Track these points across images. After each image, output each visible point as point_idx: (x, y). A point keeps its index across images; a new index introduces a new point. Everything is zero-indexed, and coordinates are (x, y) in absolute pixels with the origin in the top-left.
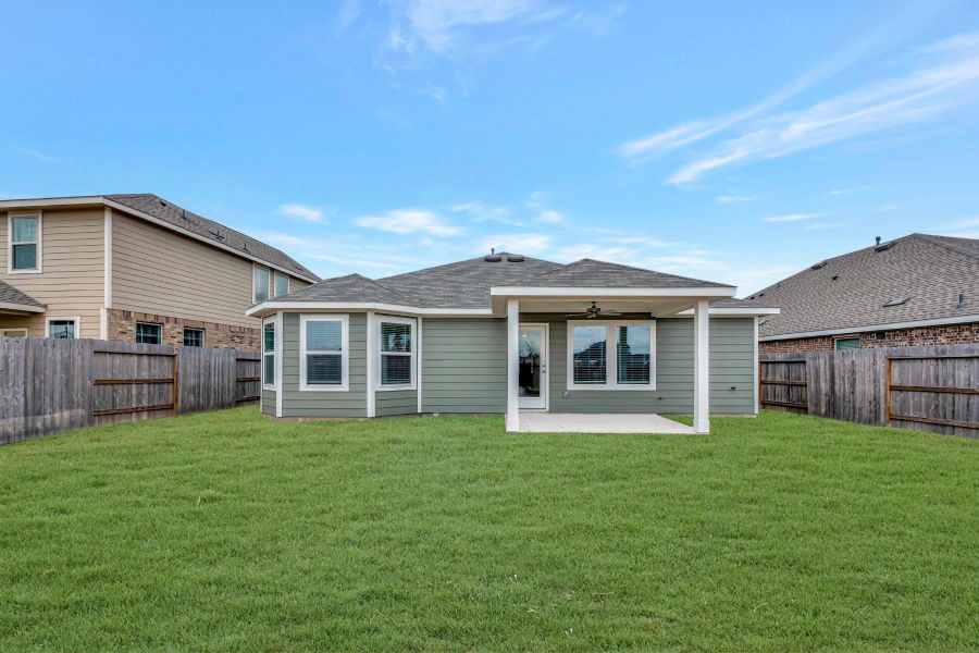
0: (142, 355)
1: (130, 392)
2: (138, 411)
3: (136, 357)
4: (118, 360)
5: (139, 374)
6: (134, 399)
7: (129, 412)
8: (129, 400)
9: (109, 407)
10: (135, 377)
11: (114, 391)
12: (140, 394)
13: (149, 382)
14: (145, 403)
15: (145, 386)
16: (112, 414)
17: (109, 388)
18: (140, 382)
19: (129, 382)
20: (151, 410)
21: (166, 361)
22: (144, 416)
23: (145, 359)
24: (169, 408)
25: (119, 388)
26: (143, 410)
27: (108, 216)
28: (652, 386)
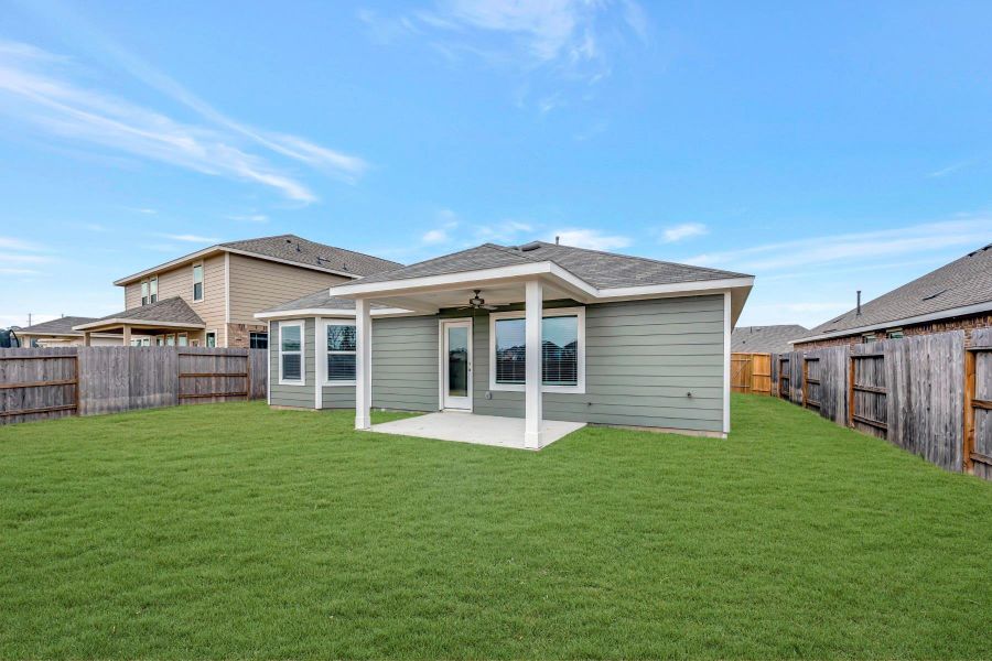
0: (219, 356)
1: (209, 382)
2: (218, 396)
3: (214, 358)
4: (200, 360)
5: (217, 369)
6: (214, 388)
7: (210, 396)
8: (209, 387)
9: (193, 393)
10: (214, 371)
11: (197, 381)
12: (218, 385)
13: (225, 376)
14: (223, 391)
15: (223, 378)
16: (196, 397)
17: (193, 380)
18: (218, 376)
19: (209, 376)
20: (228, 396)
21: (240, 361)
22: (222, 400)
23: (222, 360)
24: (243, 395)
25: (201, 379)
26: (220, 395)
27: (227, 258)
28: (580, 388)
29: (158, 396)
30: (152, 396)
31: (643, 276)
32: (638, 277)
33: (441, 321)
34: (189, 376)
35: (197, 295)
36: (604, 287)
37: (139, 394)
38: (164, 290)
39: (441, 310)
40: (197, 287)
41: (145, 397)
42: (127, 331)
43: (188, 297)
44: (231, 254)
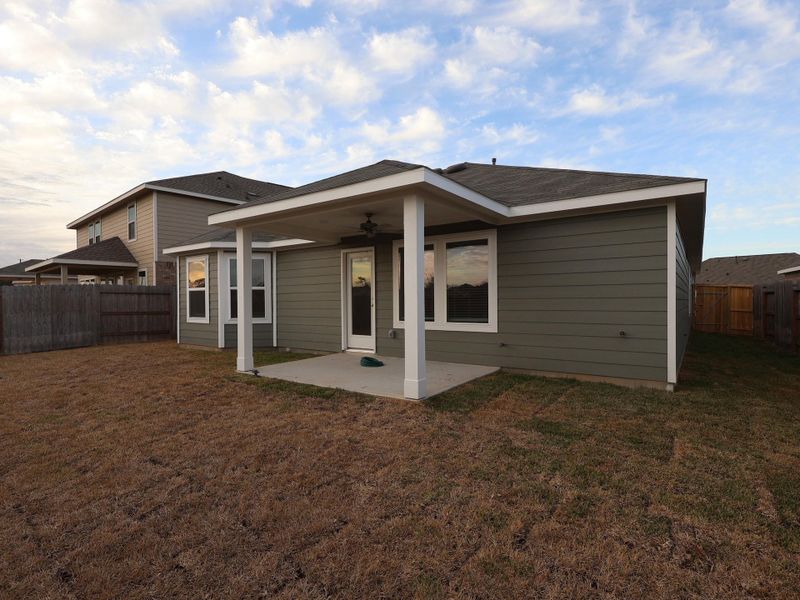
0: (141, 294)
1: (131, 320)
2: (140, 334)
3: (136, 296)
5: (139, 307)
6: (136, 325)
7: (132, 334)
8: (131, 325)
9: (115, 331)
10: (136, 309)
11: (119, 319)
12: (140, 322)
13: (148, 314)
14: (145, 329)
15: (145, 316)
16: (118, 335)
17: (115, 317)
18: (140, 313)
19: (130, 313)
22: (145, 338)
25: (123, 317)
26: (143, 333)
27: (155, 197)
28: (491, 326)
29: (80, 334)
30: (74, 335)
31: (567, 189)
32: (559, 191)
33: (343, 251)
34: (111, 314)
35: (131, 235)
36: (516, 205)
37: (61, 333)
38: (106, 231)
39: (342, 239)
40: (131, 226)
41: (68, 336)
42: (64, 271)
43: (124, 236)
44: (159, 192)
